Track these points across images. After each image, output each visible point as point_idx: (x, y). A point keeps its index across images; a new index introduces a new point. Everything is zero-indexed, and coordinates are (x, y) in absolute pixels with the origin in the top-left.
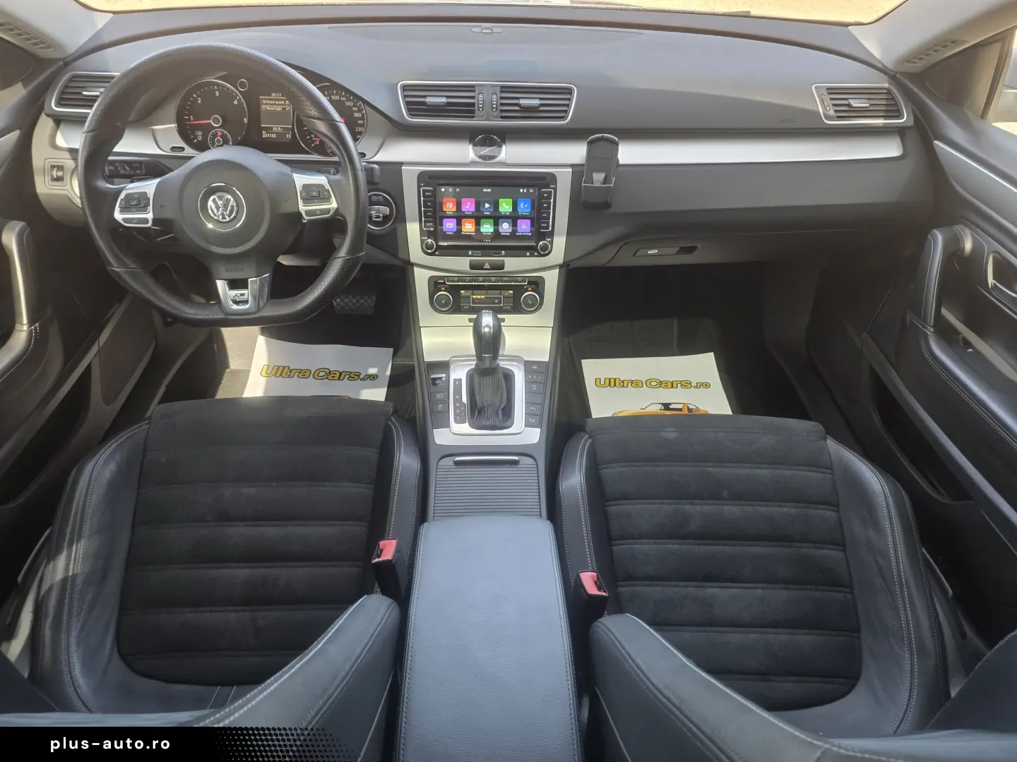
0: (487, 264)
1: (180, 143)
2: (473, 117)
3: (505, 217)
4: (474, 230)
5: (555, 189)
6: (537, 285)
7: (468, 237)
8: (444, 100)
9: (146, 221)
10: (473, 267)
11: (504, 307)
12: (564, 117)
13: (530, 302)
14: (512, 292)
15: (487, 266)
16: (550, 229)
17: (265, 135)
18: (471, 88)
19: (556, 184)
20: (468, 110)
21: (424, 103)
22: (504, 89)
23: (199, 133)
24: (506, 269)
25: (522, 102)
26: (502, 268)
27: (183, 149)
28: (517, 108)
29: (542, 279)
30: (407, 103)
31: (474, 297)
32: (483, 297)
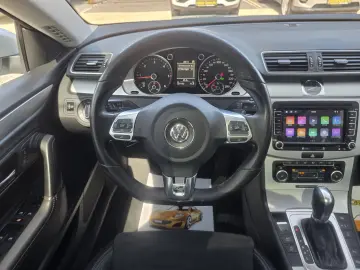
0: (313, 155)
1: (136, 89)
2: (307, 70)
3: (324, 127)
4: (305, 135)
5: (358, 111)
6: (340, 166)
7: (301, 139)
8: (289, 61)
9: (129, 137)
10: (304, 156)
11: (319, 179)
13: (337, 177)
14: (324, 170)
16: (354, 135)
17: (178, 83)
18: (305, 54)
19: (358, 108)
20: (304, 66)
21: (277, 63)
22: (324, 54)
23: (144, 83)
24: (324, 157)
25: (337, 61)
26: (322, 157)
27: (137, 92)
28: (333, 65)
29: (344, 163)
30: (267, 64)
31: (300, 173)
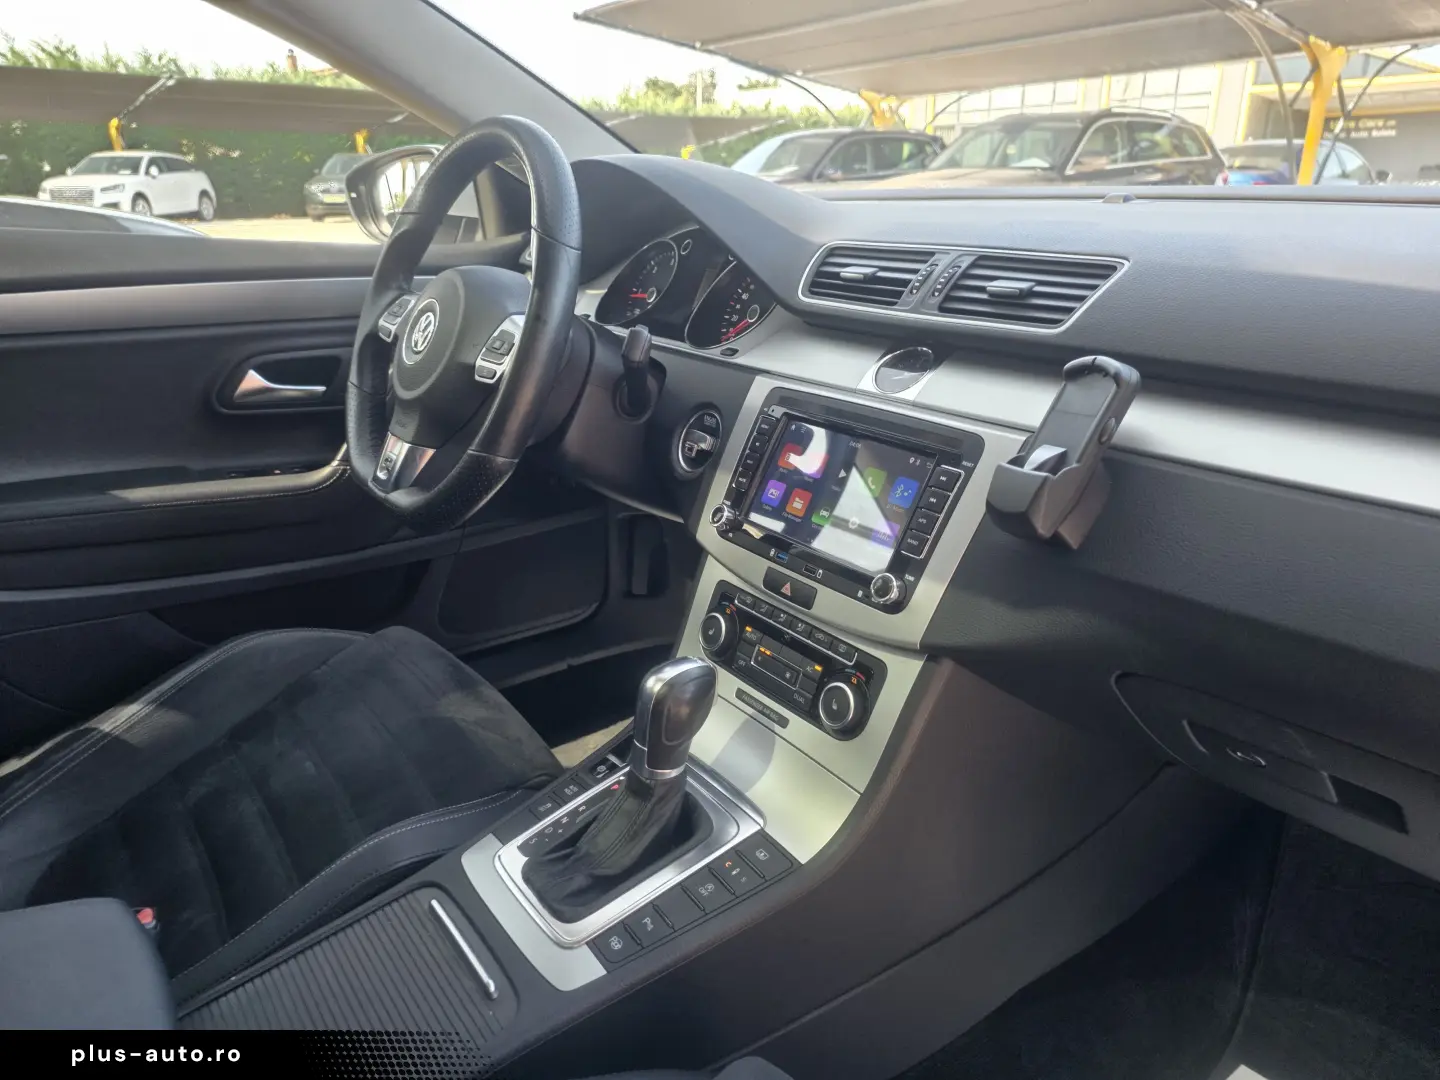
0: (788, 585)
2: (895, 304)
4: (801, 514)
5: (970, 472)
6: (870, 676)
11: (796, 696)
12: (1061, 321)
13: (835, 707)
14: (818, 668)
15: (787, 589)
16: (922, 557)
19: (976, 461)
20: (894, 292)
21: (837, 276)
24: (814, 611)
26: (808, 604)
28: (984, 296)
29: (882, 667)
30: (814, 274)
31: (762, 649)
32: (768, 653)
